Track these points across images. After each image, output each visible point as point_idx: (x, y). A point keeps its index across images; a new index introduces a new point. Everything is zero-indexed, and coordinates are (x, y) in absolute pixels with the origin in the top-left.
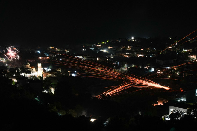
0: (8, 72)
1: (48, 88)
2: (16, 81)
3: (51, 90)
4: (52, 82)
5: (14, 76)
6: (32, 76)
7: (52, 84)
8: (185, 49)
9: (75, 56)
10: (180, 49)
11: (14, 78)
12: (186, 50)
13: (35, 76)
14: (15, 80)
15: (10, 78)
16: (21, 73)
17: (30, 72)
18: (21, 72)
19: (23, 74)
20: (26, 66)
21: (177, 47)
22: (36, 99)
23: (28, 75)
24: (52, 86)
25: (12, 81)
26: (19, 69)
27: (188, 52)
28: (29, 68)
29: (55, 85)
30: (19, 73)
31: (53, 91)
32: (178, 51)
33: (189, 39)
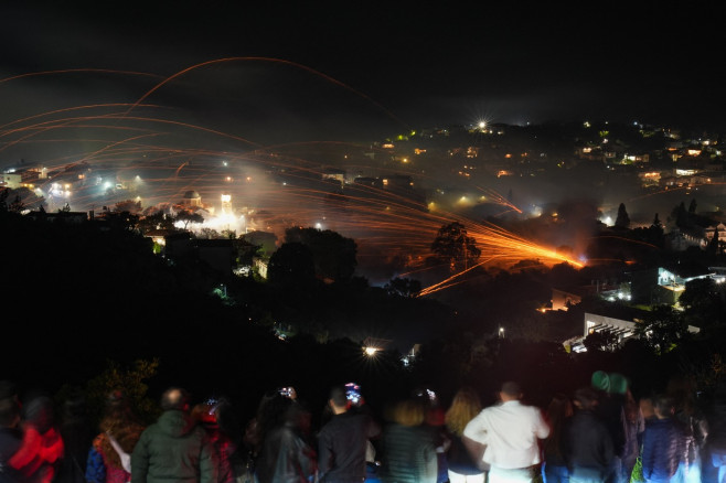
0: (141, 218)
1: (248, 261)
2: (164, 243)
3: (258, 268)
4: (259, 247)
5: (158, 228)
6: (207, 230)
7: (261, 250)
8: (629, 156)
9: (325, 175)
10: (614, 156)
11: (159, 233)
12: (633, 158)
13: (214, 231)
14: (160, 241)
15: (148, 233)
16: (177, 221)
17: (198, 218)
18: (178, 219)
19: (180, 225)
20: (189, 202)
21: (607, 148)
22: (218, 291)
23: (195, 227)
24: (259, 257)
25: (151, 243)
26: (171, 209)
27: (636, 162)
28: (197, 208)
29: (268, 253)
30: (171, 220)
31: (263, 271)
32: (609, 161)
33: (641, 126)
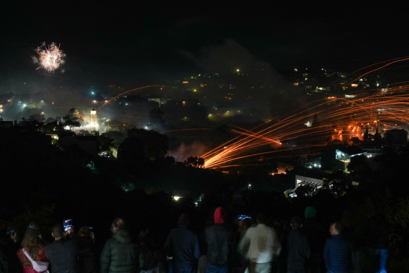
0: (45, 124)
1: (106, 148)
2: (58, 138)
3: (112, 152)
4: (113, 140)
5: (54, 130)
6: (82, 131)
7: (114, 142)
8: (319, 87)
9: (149, 99)
10: (311, 87)
11: (55, 133)
12: (321, 89)
13: (87, 131)
14: (56, 137)
15: (48, 133)
16: (66, 126)
17: (78, 124)
18: (66, 124)
19: (67, 128)
20: (72, 115)
21: (307, 83)
22: (89, 165)
23: (76, 129)
24: (113, 146)
25: (51, 139)
26: (62, 119)
27: (323, 90)
28: (77, 118)
29: (118, 143)
30: (62, 125)
31: (115, 153)
32: (309, 90)
33: (326, 71)
